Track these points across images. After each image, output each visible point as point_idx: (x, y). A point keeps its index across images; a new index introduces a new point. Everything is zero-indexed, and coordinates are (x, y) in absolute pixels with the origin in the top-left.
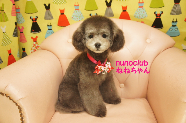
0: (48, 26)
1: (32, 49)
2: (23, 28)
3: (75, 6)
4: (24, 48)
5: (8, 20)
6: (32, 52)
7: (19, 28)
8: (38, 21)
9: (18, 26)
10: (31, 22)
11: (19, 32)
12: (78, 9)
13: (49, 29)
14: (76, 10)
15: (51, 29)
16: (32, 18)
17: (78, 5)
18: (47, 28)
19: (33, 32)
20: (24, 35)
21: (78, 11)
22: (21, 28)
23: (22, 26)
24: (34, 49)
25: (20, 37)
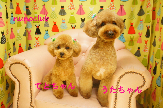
0: (46, 31)
1: (34, 45)
2: (30, 31)
3: (63, 20)
4: (30, 43)
5: (21, 26)
6: (34, 47)
7: (28, 31)
8: (40, 28)
9: (27, 30)
10: (36, 28)
11: (27, 33)
12: (64, 22)
13: (46, 33)
14: (63, 22)
15: (47, 33)
16: (36, 26)
17: (64, 20)
18: (45, 32)
19: (37, 34)
20: (30, 35)
21: (64, 23)
22: (29, 31)
23: (30, 30)
24: (36, 45)
25: (28, 37)
